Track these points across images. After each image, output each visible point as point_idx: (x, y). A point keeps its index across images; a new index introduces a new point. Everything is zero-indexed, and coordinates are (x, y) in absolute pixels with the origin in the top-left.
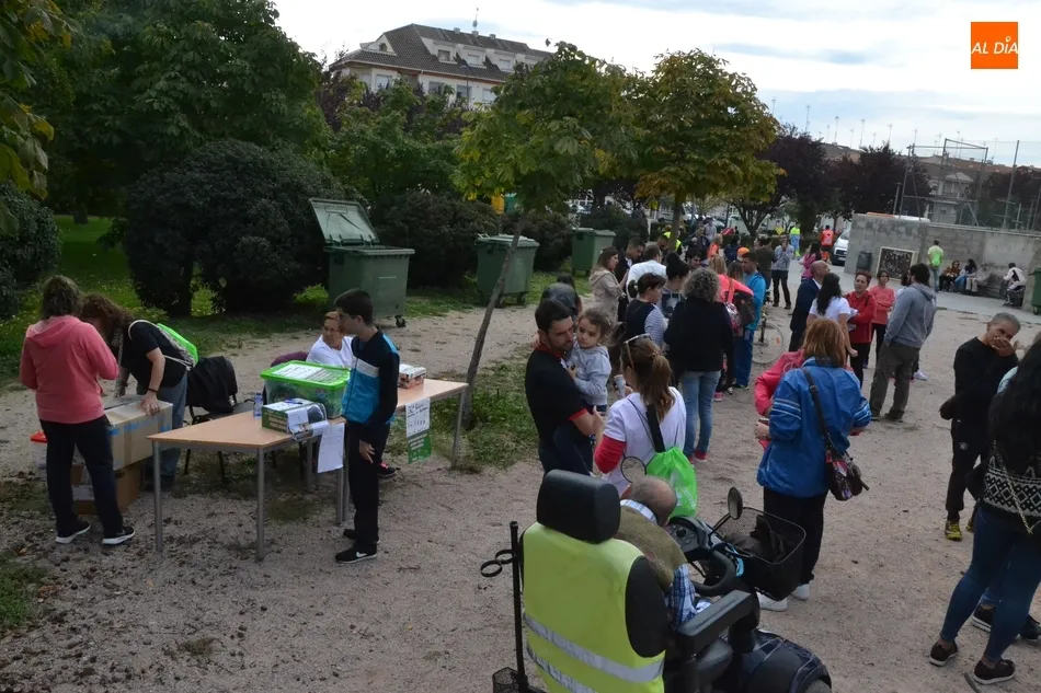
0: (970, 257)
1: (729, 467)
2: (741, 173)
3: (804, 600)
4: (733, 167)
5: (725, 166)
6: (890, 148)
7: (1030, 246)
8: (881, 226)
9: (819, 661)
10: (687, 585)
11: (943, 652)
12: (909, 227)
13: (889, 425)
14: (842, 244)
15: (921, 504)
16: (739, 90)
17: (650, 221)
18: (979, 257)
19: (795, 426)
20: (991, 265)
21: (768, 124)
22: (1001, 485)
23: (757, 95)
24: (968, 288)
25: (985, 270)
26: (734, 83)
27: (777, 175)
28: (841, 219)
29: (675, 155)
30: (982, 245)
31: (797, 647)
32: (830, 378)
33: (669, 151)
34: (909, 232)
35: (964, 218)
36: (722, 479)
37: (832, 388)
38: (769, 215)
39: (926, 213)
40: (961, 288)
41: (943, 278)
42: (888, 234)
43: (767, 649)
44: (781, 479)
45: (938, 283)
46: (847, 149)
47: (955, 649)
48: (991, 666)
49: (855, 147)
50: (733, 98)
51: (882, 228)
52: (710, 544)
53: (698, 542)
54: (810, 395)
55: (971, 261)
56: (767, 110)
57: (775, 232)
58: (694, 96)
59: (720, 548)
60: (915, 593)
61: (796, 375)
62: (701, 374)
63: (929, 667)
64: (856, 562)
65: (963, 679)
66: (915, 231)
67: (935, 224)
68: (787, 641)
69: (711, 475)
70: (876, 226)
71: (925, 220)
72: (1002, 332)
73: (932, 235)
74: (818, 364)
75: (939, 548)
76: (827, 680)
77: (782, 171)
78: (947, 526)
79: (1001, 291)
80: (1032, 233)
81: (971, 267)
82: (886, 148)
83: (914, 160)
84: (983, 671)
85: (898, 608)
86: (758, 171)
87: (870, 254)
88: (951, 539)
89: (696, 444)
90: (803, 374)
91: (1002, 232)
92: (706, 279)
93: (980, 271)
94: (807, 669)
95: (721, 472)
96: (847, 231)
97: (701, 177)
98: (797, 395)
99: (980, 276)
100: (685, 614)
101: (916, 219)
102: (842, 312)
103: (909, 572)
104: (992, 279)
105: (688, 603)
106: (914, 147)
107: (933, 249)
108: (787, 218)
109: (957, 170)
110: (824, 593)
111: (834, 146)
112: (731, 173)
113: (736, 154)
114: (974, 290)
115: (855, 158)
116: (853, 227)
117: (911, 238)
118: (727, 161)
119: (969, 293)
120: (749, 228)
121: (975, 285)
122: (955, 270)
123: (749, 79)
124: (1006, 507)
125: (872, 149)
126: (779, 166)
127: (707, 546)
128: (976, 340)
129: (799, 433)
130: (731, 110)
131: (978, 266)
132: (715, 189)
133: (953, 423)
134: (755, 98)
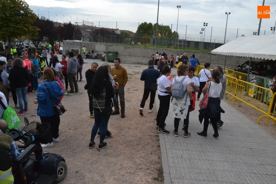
0: (92, 50)
1: (34, 112)
2: (27, 30)
3: (58, 142)
4: (24, 28)
5: (22, 28)
6: (71, 23)
7: (105, 46)
8: (70, 43)
9: (60, 156)
10: (15, 147)
11: (92, 145)
12: (77, 43)
13: (76, 93)
14: (61, 49)
15: (85, 111)
16: (23, 6)
17: (4, 46)
18: (94, 50)
19: (44, 99)
20: (98, 51)
21: (33, 16)
22: (95, 102)
23: (29, 7)
24: (93, 57)
25: (96, 53)
26: (21, 3)
27: (38, 30)
28: (61, 42)
29: (5, 25)
30: (95, 47)
31: (54, 154)
32: (52, 84)
33: (4, 24)
34: (77, 44)
35: (90, 41)
36: (33, 116)
37: (52, 87)
38: (40, 42)
39: (82, 39)
40: (91, 57)
41: (87, 55)
42: (72, 45)
43: (46, 157)
44: (43, 113)
45: (86, 56)
46: (60, 23)
47: (94, 143)
48: (102, 145)
49: (62, 23)
50: (22, 8)
51: (71, 44)
52: (22, 134)
53: (19, 134)
54: (47, 90)
55: (93, 51)
56: (33, 12)
57: (43, 47)
58: (9, 7)
59: (25, 134)
60: (85, 133)
61: (42, 85)
62: (21, 88)
63: (89, 149)
64: (70, 129)
65: (96, 150)
66: (79, 44)
67: (84, 42)
68: (52, 154)
69: (30, 115)
70: (69, 43)
71: (81, 41)
72: (94, 67)
73: (83, 45)
74: (48, 81)
75: (90, 121)
76: (64, 160)
77: (39, 29)
78: (91, 116)
79: (100, 57)
80: (105, 43)
81: (93, 52)
82: (70, 23)
83: (78, 26)
84: (100, 147)
85: (81, 138)
86: (32, 29)
87: (69, 51)
88: (92, 118)
89: (24, 108)
90: (44, 84)
91: (98, 43)
92: (19, 61)
93: (95, 53)
94: (58, 159)
95: (32, 114)
96: (62, 45)
97: (15, 31)
98: (43, 90)
99: (95, 54)
100: (16, 155)
101: (79, 41)
102: (59, 66)
103: (83, 128)
104: (98, 55)
105: (17, 152)
106: (77, 23)
107: (84, 48)
108: (46, 43)
109: (88, 28)
110: (63, 139)
111: (57, 23)
112: (24, 30)
113: (25, 25)
114: (94, 58)
115: (62, 26)
116: (63, 44)
117: (78, 46)
118: (22, 27)
119: (93, 59)
120: (35, 46)
121: (94, 57)
122: (89, 53)
123: (26, 3)
124: (97, 107)
125: (66, 23)
126: (38, 28)
127: (22, 135)
128: (89, 69)
129: (45, 100)
130: (21, 12)
131: (94, 52)
132: (20, 35)
133: (88, 90)
134: (29, 8)
